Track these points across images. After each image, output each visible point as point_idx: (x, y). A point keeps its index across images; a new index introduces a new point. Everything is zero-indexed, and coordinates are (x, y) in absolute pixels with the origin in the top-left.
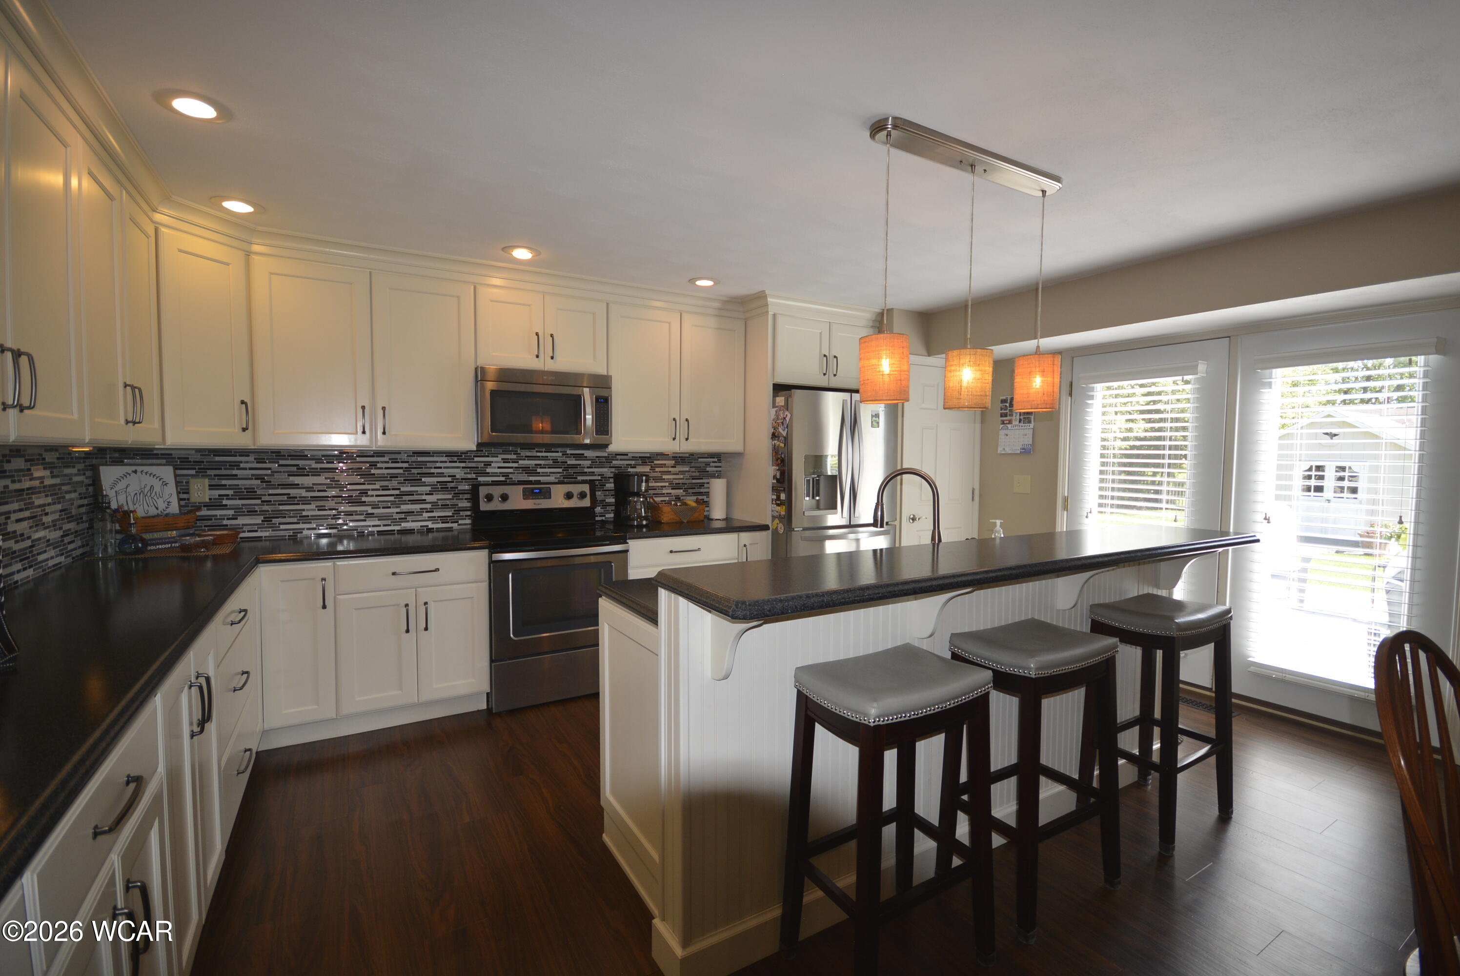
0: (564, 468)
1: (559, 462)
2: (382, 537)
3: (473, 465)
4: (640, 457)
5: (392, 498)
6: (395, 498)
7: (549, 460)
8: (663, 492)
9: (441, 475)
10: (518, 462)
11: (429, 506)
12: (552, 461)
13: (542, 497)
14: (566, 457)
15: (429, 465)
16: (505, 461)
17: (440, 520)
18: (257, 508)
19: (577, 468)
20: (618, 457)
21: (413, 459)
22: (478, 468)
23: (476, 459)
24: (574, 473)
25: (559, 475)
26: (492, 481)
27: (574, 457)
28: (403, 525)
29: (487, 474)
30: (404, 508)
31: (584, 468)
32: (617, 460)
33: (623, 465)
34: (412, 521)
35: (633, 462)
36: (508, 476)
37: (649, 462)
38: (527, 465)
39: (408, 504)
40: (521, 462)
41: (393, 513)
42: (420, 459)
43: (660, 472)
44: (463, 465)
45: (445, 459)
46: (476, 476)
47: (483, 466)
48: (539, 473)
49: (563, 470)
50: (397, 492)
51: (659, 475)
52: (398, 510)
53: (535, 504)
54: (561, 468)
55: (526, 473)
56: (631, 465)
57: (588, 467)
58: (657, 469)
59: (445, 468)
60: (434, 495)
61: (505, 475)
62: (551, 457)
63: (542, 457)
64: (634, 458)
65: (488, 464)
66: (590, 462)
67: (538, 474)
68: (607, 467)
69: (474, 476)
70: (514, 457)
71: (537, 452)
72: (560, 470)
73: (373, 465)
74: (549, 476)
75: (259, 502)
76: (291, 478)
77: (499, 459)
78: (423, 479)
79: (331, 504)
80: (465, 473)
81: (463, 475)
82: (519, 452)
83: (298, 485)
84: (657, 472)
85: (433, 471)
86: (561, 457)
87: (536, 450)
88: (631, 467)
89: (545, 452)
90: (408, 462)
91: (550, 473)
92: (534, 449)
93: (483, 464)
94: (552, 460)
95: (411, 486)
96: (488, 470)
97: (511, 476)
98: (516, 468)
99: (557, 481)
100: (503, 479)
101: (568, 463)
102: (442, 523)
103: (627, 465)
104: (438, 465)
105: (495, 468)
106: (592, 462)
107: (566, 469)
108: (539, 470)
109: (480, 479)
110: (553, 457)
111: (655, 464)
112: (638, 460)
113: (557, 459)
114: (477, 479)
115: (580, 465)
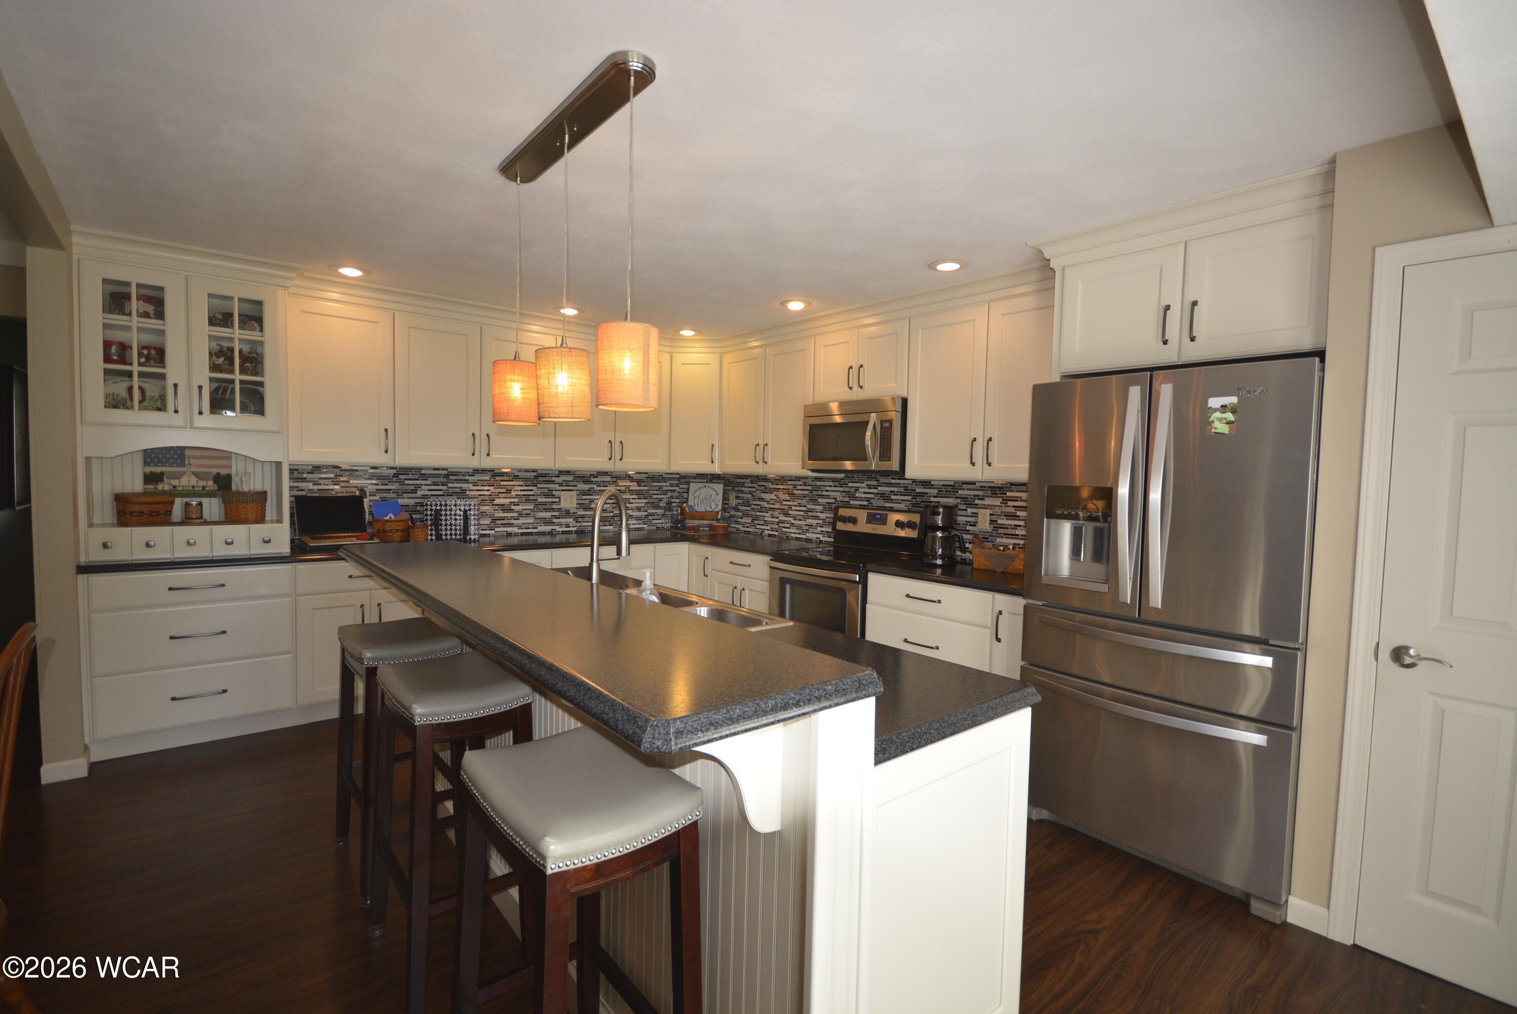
0: (913, 496)
1: (908, 490)
2: (797, 542)
3: (847, 489)
4: (989, 487)
5: (802, 513)
6: (804, 513)
7: (901, 487)
8: (1017, 533)
9: (828, 497)
10: (877, 488)
11: (821, 522)
12: (903, 489)
13: (881, 523)
14: (915, 485)
15: (822, 488)
16: (869, 487)
17: (827, 534)
18: (749, 513)
19: (924, 496)
20: (964, 486)
21: (814, 483)
22: (850, 492)
23: (850, 485)
24: (921, 502)
25: (908, 503)
26: (859, 505)
27: (922, 485)
28: (808, 535)
29: (856, 498)
30: (810, 521)
31: (931, 496)
32: (964, 489)
33: (970, 495)
34: (813, 533)
35: (981, 493)
36: (870, 501)
37: (1000, 494)
38: (884, 491)
39: (810, 519)
40: (879, 488)
41: (803, 525)
42: (818, 483)
43: (1013, 507)
44: (841, 489)
45: (831, 484)
46: (849, 499)
47: (854, 491)
48: (893, 500)
49: (912, 498)
50: (805, 509)
51: (1013, 510)
52: (805, 523)
53: (873, 529)
54: (910, 495)
55: (883, 499)
56: (979, 496)
57: (934, 497)
58: (1010, 503)
59: (832, 491)
60: (824, 514)
61: (868, 500)
62: (902, 484)
63: (896, 484)
64: (982, 488)
65: (857, 489)
66: (936, 491)
67: (891, 501)
68: (952, 497)
69: (847, 499)
70: (875, 483)
71: (892, 479)
72: (909, 498)
73: (795, 487)
74: (900, 503)
75: (750, 508)
76: (762, 494)
77: (864, 485)
78: (819, 500)
79: (776, 514)
80: (843, 497)
81: (841, 498)
82: (878, 479)
83: (764, 499)
84: (1010, 506)
85: (824, 493)
86: (911, 485)
87: (891, 477)
88: (979, 499)
89: (898, 479)
90: (811, 485)
91: (902, 500)
92: (890, 476)
93: (854, 489)
94: (904, 487)
95: (813, 505)
96: (857, 495)
97: (872, 501)
98: (876, 493)
99: (906, 509)
100: (866, 503)
101: (917, 491)
102: (828, 537)
103: (974, 496)
104: (827, 488)
105: (861, 493)
106: (938, 491)
107: (914, 497)
108: (893, 497)
109: (852, 502)
110: (905, 484)
111: (1007, 497)
112: (988, 490)
113: (907, 487)
114: (849, 502)
115: (927, 493)
